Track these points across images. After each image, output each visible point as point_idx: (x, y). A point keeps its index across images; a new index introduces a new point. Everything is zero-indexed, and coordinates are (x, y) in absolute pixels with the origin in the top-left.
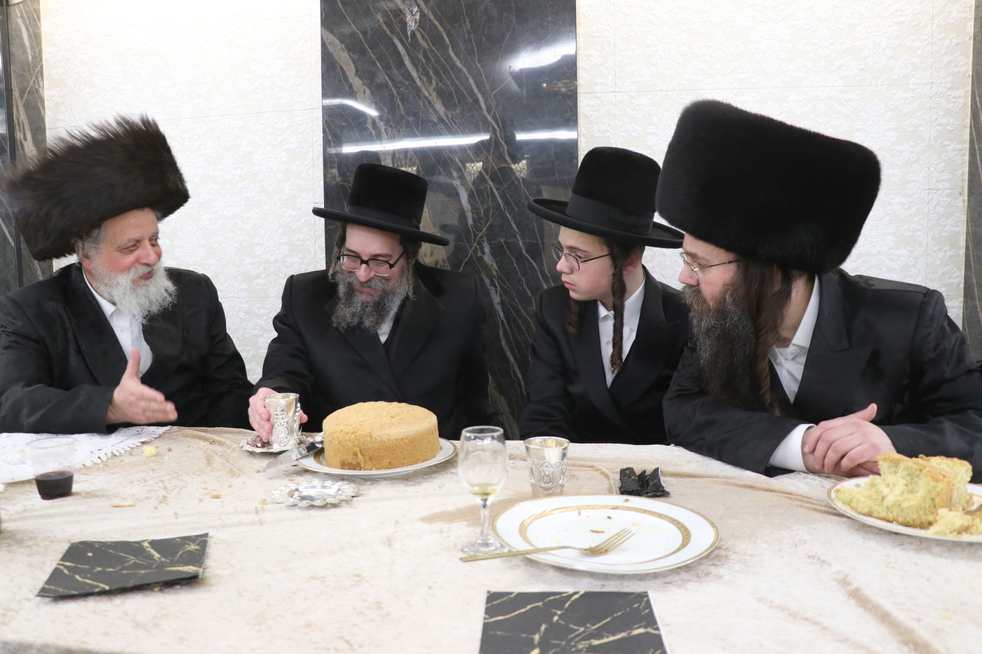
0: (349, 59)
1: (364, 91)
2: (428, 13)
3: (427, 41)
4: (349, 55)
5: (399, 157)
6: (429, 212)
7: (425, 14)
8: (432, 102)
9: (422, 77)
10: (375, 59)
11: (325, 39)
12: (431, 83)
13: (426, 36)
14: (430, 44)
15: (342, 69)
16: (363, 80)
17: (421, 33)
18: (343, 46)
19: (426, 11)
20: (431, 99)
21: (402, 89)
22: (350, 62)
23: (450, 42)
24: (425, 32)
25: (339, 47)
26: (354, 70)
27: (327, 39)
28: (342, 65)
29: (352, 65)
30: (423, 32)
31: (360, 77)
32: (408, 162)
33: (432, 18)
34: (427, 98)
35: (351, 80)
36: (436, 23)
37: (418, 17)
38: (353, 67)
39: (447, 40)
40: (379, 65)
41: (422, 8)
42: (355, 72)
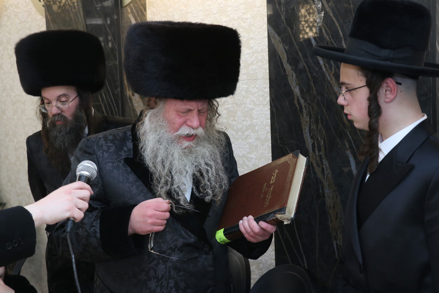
0: (283, 49)
1: (292, 75)
2: (329, 11)
3: (328, 35)
4: (283, 46)
5: (313, 128)
6: (332, 174)
7: (327, 12)
8: (332, 85)
9: (326, 64)
10: (298, 49)
11: (270, 34)
12: (331, 70)
13: (328, 31)
14: (331, 37)
15: (280, 57)
16: (291, 67)
17: (325, 28)
18: (280, 39)
19: (328, 9)
20: (331, 82)
21: (314, 74)
22: (284, 52)
23: (343, 35)
24: (327, 27)
25: (277, 40)
26: (286, 58)
27: (271, 33)
28: (279, 54)
29: (285, 54)
30: (326, 28)
31: (290, 65)
32: (319, 133)
33: (332, 15)
34: (329, 82)
35: (285, 66)
36: (334, 19)
37: (323, 15)
38: (286, 56)
39: (341, 34)
40: (300, 54)
41: (325, 7)
42: (287, 60)
